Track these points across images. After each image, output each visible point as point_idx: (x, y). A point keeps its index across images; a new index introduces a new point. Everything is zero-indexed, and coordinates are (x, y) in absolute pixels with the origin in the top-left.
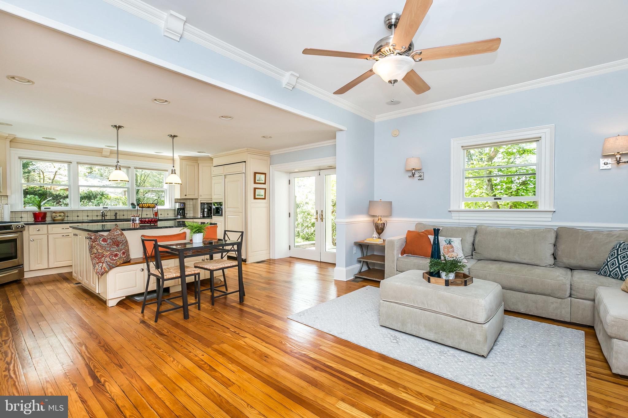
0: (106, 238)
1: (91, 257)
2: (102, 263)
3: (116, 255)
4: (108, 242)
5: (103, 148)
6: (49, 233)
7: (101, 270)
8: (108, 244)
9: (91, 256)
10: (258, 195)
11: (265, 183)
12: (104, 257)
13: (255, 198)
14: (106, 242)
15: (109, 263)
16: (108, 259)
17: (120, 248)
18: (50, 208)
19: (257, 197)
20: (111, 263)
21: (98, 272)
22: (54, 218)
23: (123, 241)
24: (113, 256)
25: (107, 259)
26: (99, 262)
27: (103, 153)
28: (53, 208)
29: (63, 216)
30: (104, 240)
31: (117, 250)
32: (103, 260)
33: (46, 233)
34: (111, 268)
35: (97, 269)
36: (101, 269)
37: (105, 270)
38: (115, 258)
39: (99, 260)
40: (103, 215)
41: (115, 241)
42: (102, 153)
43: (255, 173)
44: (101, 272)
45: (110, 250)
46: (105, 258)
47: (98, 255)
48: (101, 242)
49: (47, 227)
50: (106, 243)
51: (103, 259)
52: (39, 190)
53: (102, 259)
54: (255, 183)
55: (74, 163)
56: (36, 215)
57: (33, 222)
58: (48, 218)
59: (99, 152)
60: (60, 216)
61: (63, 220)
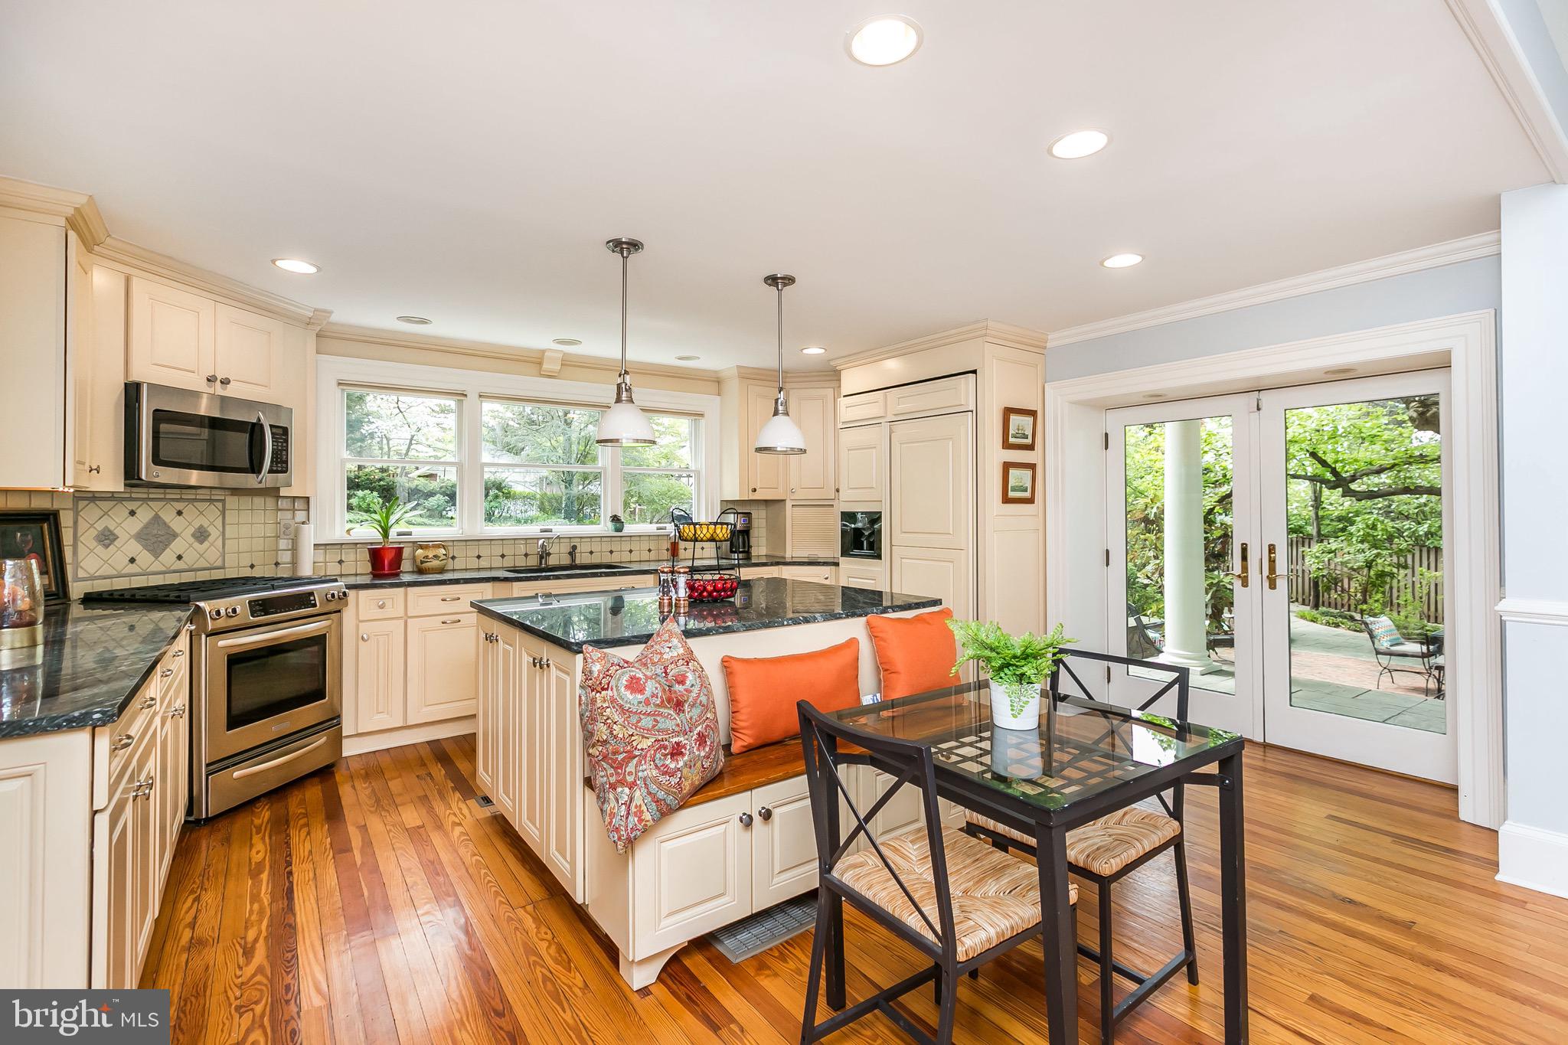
1: (589, 755)
2: (632, 786)
3: (677, 752)
4: (648, 693)
5: (543, 352)
6: (409, 615)
7: (627, 818)
8: (647, 702)
9: (591, 751)
10: (1014, 489)
11: (1032, 447)
12: (635, 761)
13: (1006, 500)
14: (641, 691)
15: (653, 788)
16: (648, 770)
17: (688, 717)
18: (410, 534)
19: (1011, 494)
20: (659, 785)
21: (617, 830)
22: (422, 562)
24: (665, 755)
25: (644, 767)
26: (618, 781)
27: (545, 366)
28: (420, 533)
29: (444, 557)
30: (635, 686)
31: (677, 729)
32: (630, 773)
33: (401, 613)
34: (666, 812)
35: (612, 815)
36: (628, 814)
37: (640, 820)
38: (672, 766)
39: (618, 774)
40: (544, 555)
42: (540, 364)
43: (1008, 411)
44: (626, 830)
45: (654, 726)
46: (639, 763)
47: (615, 753)
48: (623, 689)
49: (406, 595)
50: (639, 696)
51: (631, 767)
52: (380, 480)
53: (628, 770)
54: (1007, 445)
55: (473, 396)
56: (376, 555)
57: (367, 580)
58: (406, 565)
59: (535, 361)
60: (436, 557)
61: (442, 571)
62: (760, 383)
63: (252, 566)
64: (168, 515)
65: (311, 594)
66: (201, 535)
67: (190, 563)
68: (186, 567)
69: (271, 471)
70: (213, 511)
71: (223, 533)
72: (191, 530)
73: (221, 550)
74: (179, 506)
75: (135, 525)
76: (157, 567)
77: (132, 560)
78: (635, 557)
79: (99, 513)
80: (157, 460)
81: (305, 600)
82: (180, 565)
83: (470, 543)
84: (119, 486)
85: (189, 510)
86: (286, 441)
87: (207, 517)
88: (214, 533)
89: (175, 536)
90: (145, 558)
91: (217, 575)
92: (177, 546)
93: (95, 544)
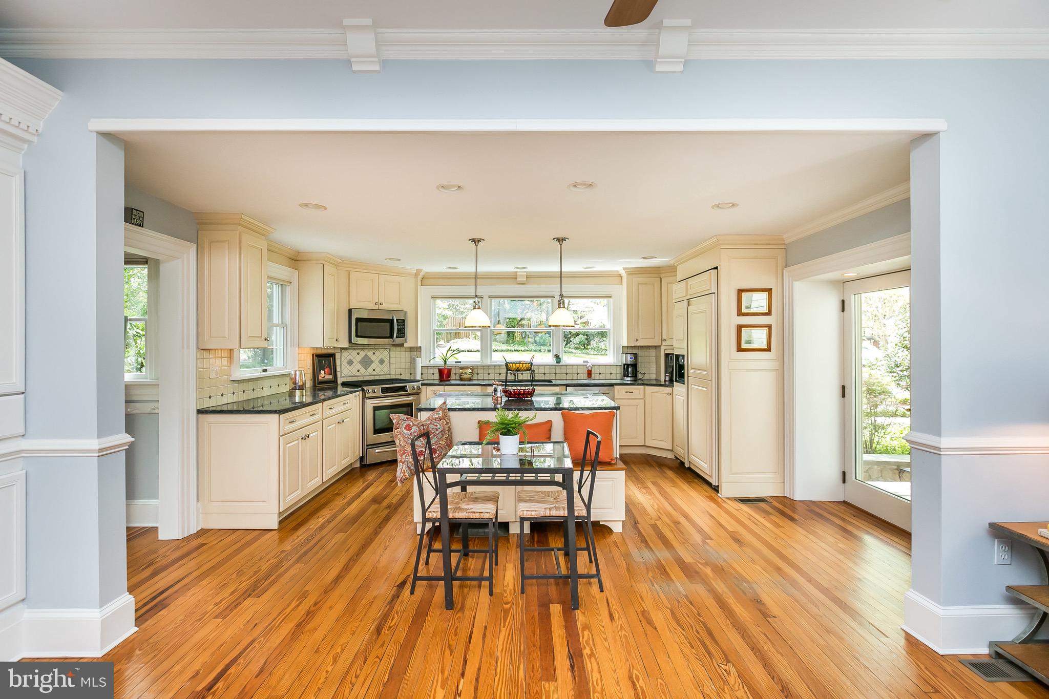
0: (411, 424)
2: (403, 463)
3: (420, 453)
5: (516, 272)
10: (747, 342)
11: (769, 313)
13: (740, 349)
15: (411, 465)
16: (409, 458)
18: (460, 362)
19: (744, 346)
22: (460, 375)
23: (437, 430)
27: (518, 279)
30: (407, 427)
31: (423, 445)
37: (404, 475)
41: (424, 428)
42: (516, 278)
43: (740, 291)
46: (407, 455)
47: (399, 450)
48: (404, 429)
49: (444, 389)
50: (408, 432)
51: (404, 457)
54: (740, 313)
55: (486, 298)
56: (441, 372)
57: (437, 382)
58: (453, 376)
59: (513, 278)
60: (466, 373)
61: (470, 379)
62: (640, 275)
63: (401, 374)
64: (370, 353)
65: (406, 386)
66: (382, 362)
67: (362, 373)
68: (376, 374)
69: (397, 337)
70: (386, 353)
71: (390, 361)
72: (378, 360)
73: (389, 367)
74: (374, 351)
75: (359, 358)
76: (366, 373)
77: (358, 371)
78: (558, 377)
79: (348, 354)
80: (357, 336)
81: (403, 389)
82: (374, 373)
83: (479, 367)
84: (347, 345)
85: (377, 353)
86: (404, 325)
87: (384, 354)
88: (387, 361)
89: (372, 362)
90: (363, 370)
91: (388, 377)
92: (373, 366)
93: (347, 364)
